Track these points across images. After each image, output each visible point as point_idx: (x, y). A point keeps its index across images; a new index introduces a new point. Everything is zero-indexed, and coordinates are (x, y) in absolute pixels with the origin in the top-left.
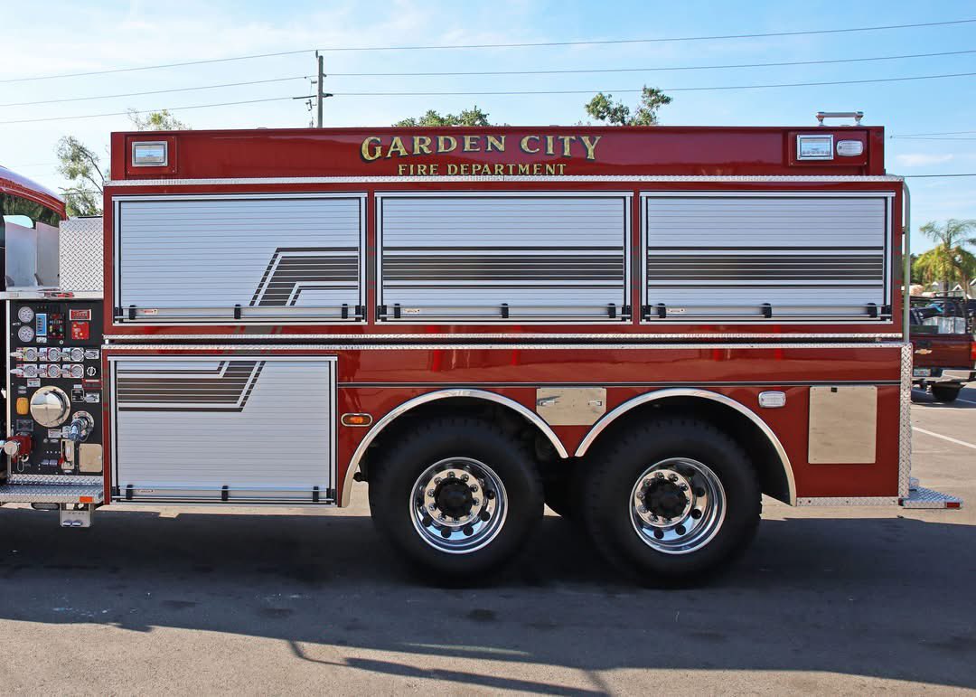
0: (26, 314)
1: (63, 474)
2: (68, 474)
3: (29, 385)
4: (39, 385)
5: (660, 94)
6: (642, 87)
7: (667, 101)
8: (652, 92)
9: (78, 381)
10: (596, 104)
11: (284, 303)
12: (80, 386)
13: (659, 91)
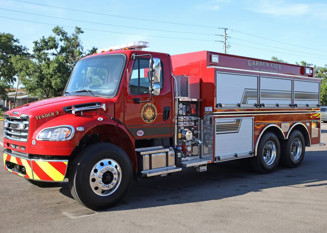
0: (181, 105)
1: (189, 157)
2: (190, 156)
3: (181, 129)
4: (183, 129)
5: (81, 30)
6: (75, 27)
7: (82, 32)
8: (79, 29)
9: (193, 127)
10: (57, 29)
11: (246, 103)
12: (193, 128)
13: (80, 29)
